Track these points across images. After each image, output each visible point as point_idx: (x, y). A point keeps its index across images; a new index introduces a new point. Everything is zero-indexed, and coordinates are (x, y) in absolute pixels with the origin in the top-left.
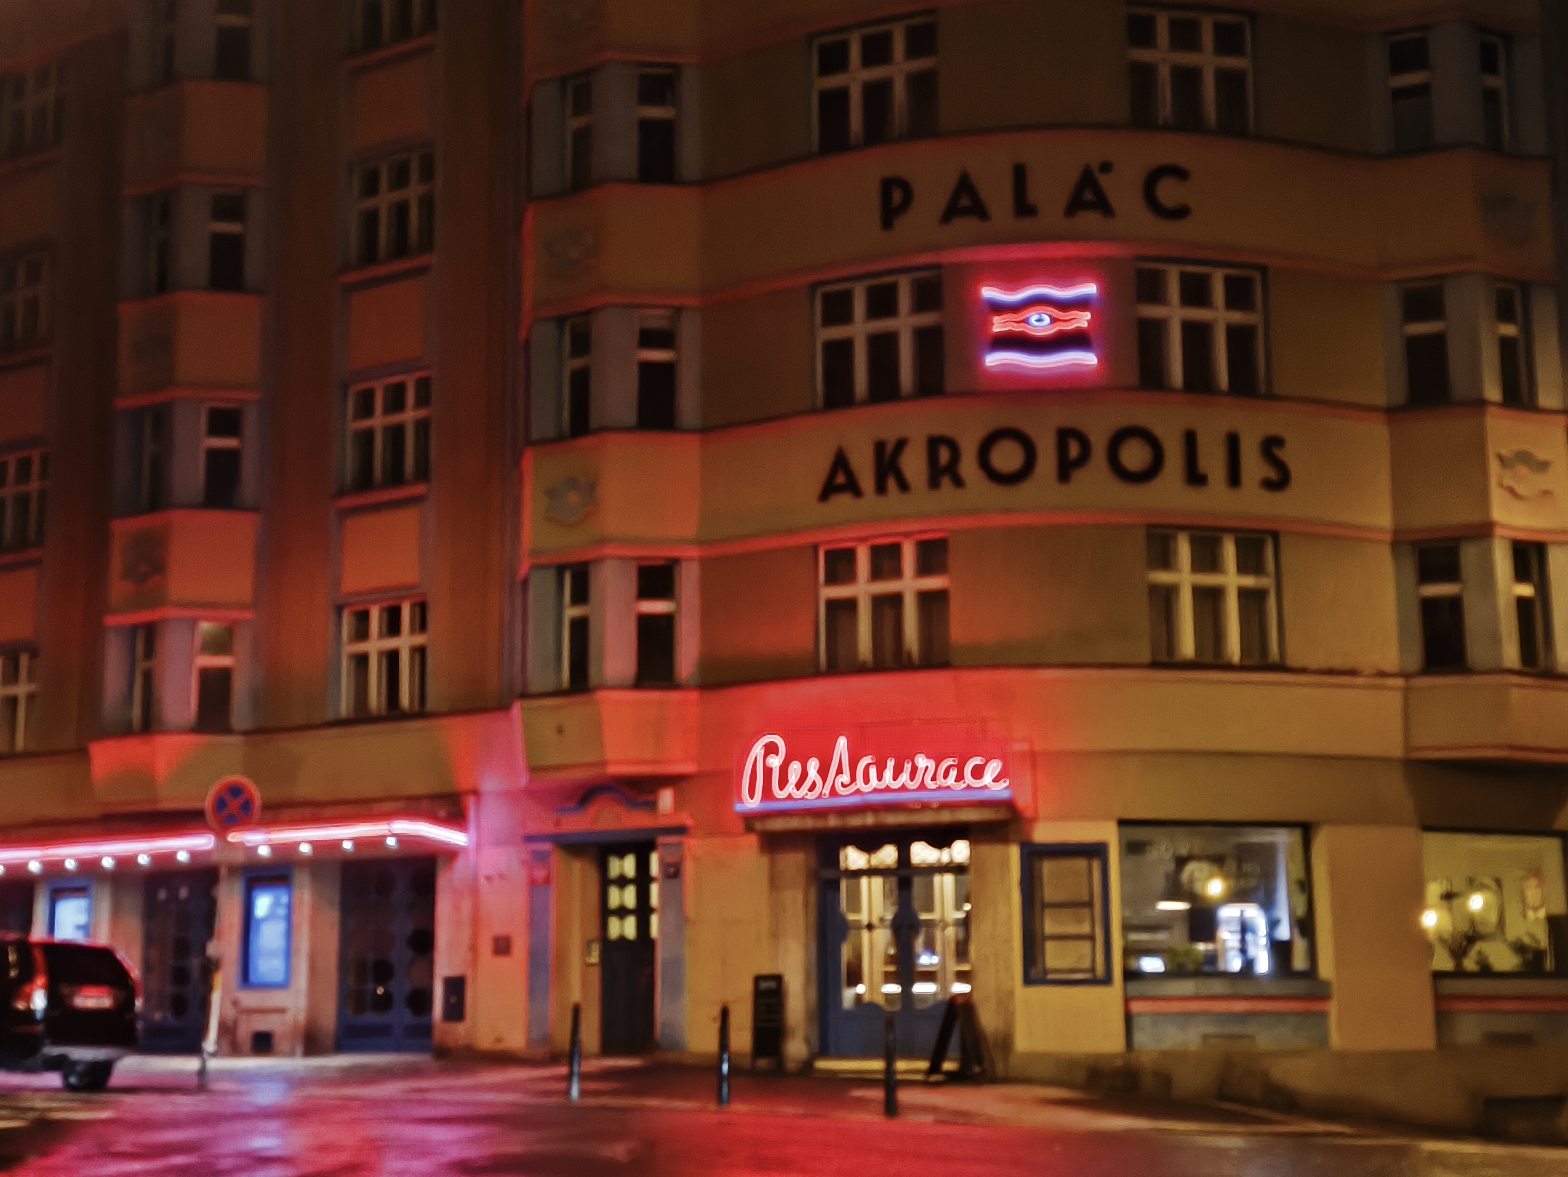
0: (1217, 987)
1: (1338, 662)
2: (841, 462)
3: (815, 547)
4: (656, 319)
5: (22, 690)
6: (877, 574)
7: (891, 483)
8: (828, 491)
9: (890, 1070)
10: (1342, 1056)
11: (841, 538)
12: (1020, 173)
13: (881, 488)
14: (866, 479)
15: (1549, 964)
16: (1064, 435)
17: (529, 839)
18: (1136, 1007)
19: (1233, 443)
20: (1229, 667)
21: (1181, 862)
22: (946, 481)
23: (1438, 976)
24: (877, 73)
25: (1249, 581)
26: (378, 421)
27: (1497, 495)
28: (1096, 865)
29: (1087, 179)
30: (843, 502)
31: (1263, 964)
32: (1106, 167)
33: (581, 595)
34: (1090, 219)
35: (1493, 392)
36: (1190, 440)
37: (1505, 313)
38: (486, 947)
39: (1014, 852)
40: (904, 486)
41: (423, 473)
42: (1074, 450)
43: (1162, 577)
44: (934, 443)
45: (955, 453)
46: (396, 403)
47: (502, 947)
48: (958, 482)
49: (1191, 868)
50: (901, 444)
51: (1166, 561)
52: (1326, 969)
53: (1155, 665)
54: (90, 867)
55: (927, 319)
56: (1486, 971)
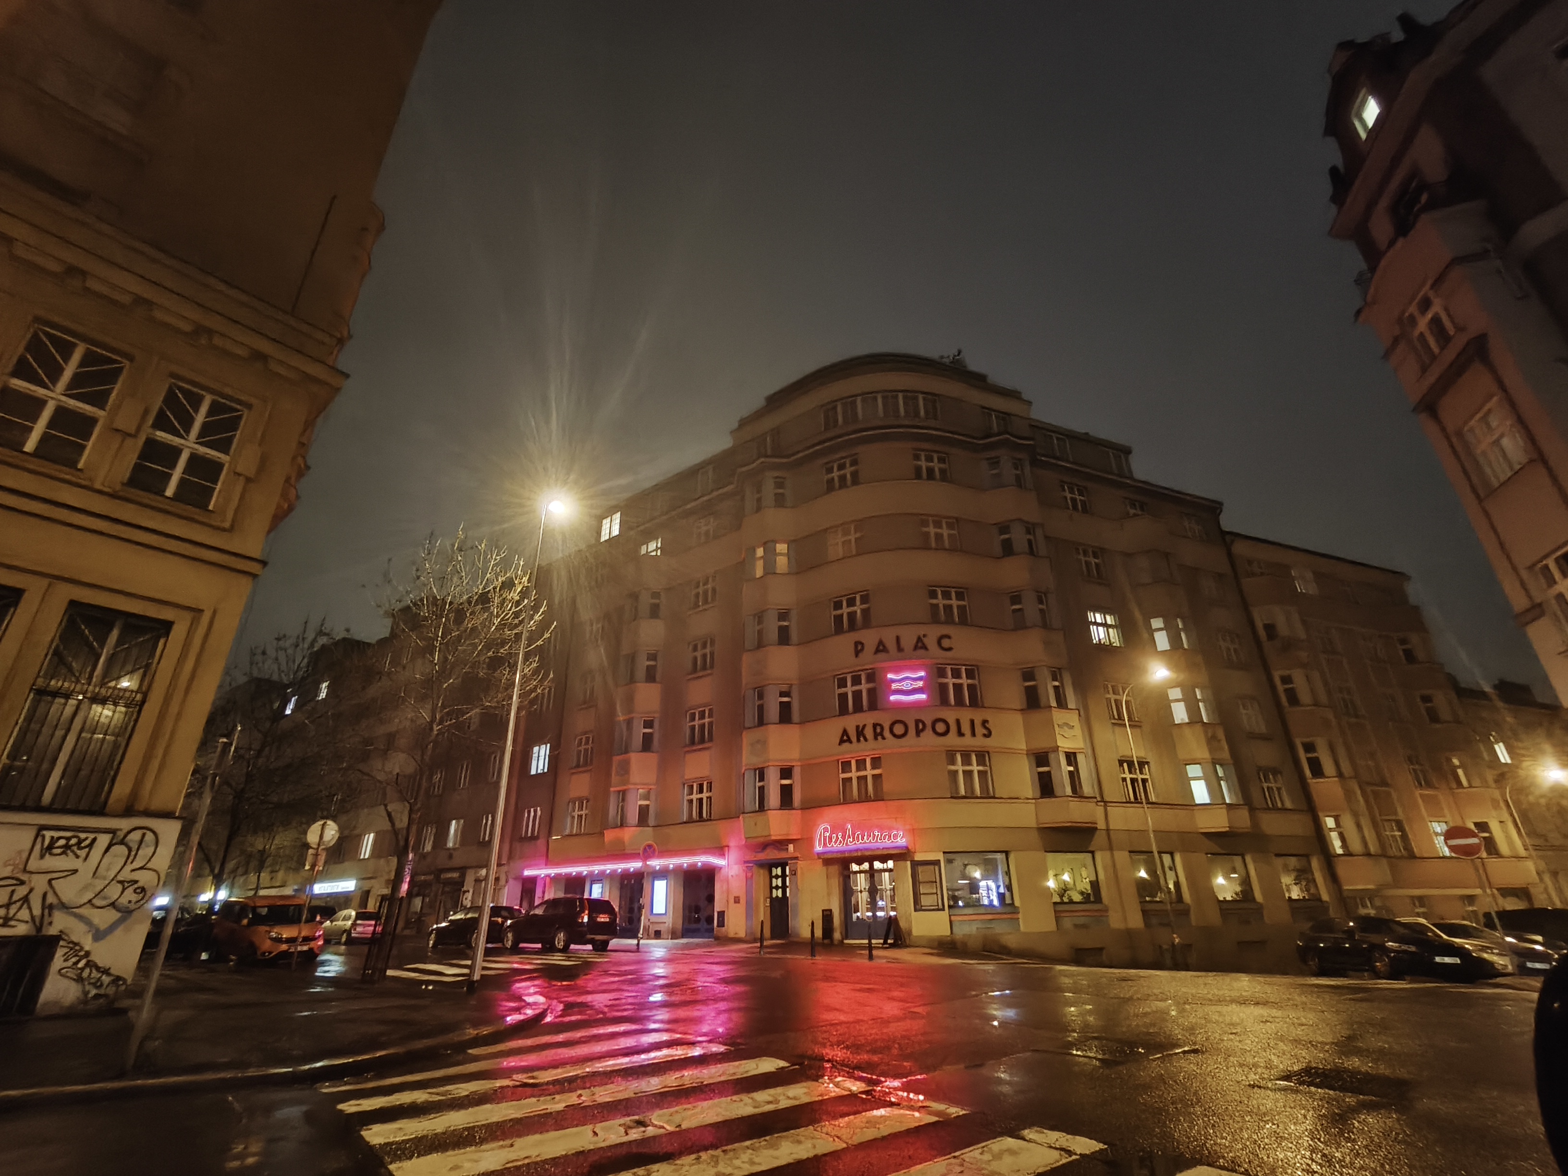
0: (982, 911)
1: (1012, 795)
2: (845, 732)
3: (838, 761)
4: (785, 688)
5: (583, 813)
6: (858, 769)
7: (862, 739)
8: (842, 741)
9: (870, 943)
10: (1025, 933)
11: (846, 757)
12: (898, 639)
13: (858, 740)
14: (854, 738)
15: (1092, 899)
16: (917, 722)
17: (745, 862)
18: (952, 918)
19: (972, 722)
20: (977, 798)
21: (965, 865)
22: (879, 738)
23: (1055, 903)
24: (852, 609)
25: (981, 768)
26: (697, 723)
27: (1058, 737)
28: (937, 868)
29: (919, 639)
30: (846, 745)
31: (996, 902)
32: (924, 636)
33: (762, 779)
34: (921, 652)
35: (1054, 703)
36: (958, 722)
37: (1054, 679)
38: (732, 901)
39: (909, 863)
40: (866, 740)
41: (711, 739)
42: (921, 726)
43: (952, 768)
44: (875, 726)
45: (882, 728)
46: (702, 716)
47: (737, 900)
48: (884, 738)
49: (969, 867)
50: (864, 726)
51: (953, 762)
52: (1017, 903)
53: (952, 797)
54: (602, 873)
55: (871, 685)
56: (1071, 902)
